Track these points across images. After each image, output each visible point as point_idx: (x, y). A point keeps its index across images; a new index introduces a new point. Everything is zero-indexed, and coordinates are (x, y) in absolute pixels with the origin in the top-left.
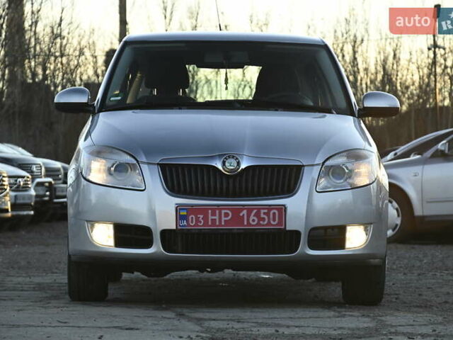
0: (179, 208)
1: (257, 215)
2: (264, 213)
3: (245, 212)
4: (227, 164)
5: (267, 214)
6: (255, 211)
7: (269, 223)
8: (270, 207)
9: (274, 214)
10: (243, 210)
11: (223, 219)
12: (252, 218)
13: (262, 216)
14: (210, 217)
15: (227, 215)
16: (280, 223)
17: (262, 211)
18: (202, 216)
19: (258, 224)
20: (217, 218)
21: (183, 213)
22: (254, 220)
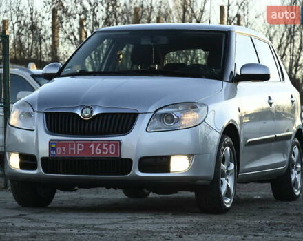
0: (51, 142)
1: (101, 147)
2: (106, 146)
3: (92, 145)
4: (84, 112)
5: (108, 147)
6: (99, 145)
7: (109, 153)
8: (110, 142)
9: (112, 147)
10: (90, 144)
11: (78, 150)
12: (97, 149)
13: (104, 148)
14: (70, 149)
15: (80, 147)
16: (116, 153)
17: (104, 145)
18: (64, 148)
19: (101, 154)
20: (74, 149)
21: (53, 146)
22: (98, 151)
